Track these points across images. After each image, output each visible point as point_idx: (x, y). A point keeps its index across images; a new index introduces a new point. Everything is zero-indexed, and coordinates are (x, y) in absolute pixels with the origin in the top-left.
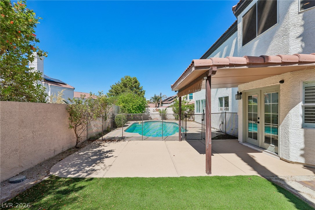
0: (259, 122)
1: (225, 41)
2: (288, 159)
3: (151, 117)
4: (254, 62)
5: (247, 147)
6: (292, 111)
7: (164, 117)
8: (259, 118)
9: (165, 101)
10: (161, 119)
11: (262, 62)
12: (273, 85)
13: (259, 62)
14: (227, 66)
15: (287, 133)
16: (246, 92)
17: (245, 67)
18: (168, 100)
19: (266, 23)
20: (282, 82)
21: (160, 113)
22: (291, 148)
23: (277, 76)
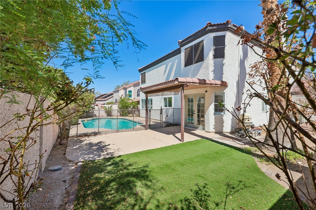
0: (194, 113)
1: (169, 58)
2: (209, 131)
3: (95, 115)
4: (201, 82)
5: (188, 129)
6: (210, 107)
7: (109, 113)
8: (194, 111)
9: (98, 98)
10: (106, 116)
11: (204, 82)
12: (202, 93)
13: (203, 82)
14: (192, 83)
15: (209, 118)
16: (186, 95)
17: (198, 84)
18: (102, 97)
19: (198, 59)
20: (206, 92)
21: (105, 109)
22: (210, 125)
23: (204, 88)
